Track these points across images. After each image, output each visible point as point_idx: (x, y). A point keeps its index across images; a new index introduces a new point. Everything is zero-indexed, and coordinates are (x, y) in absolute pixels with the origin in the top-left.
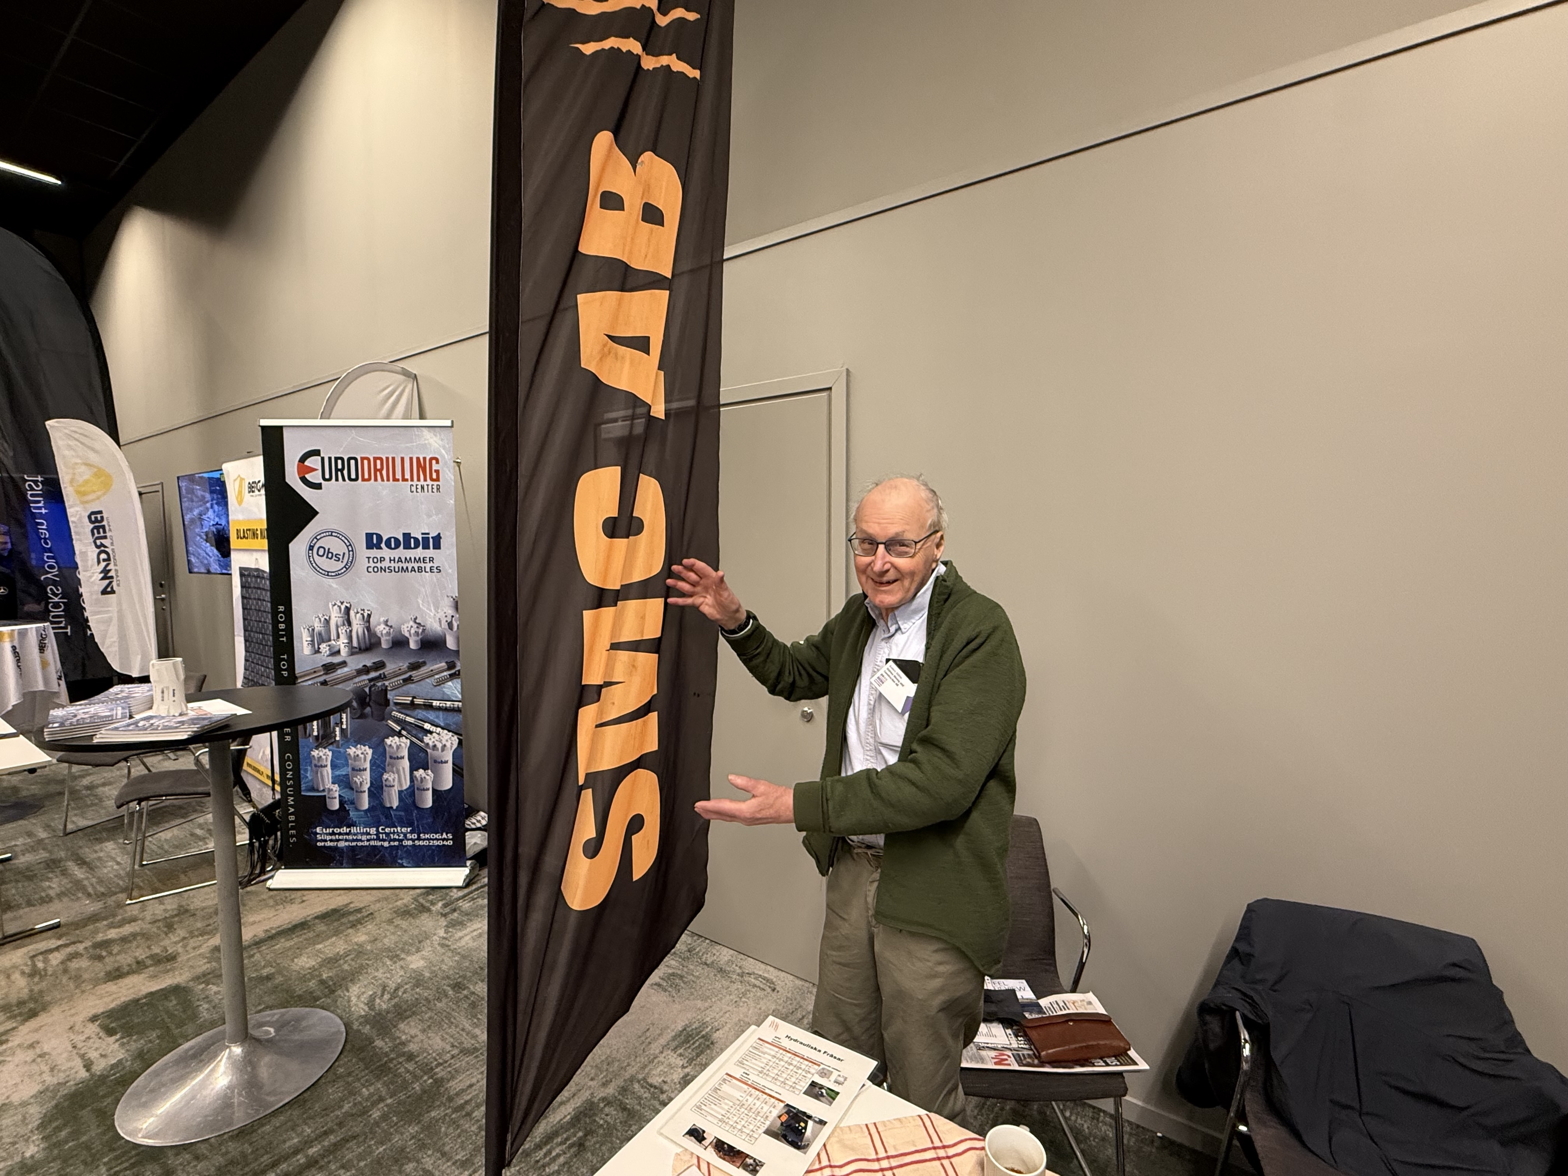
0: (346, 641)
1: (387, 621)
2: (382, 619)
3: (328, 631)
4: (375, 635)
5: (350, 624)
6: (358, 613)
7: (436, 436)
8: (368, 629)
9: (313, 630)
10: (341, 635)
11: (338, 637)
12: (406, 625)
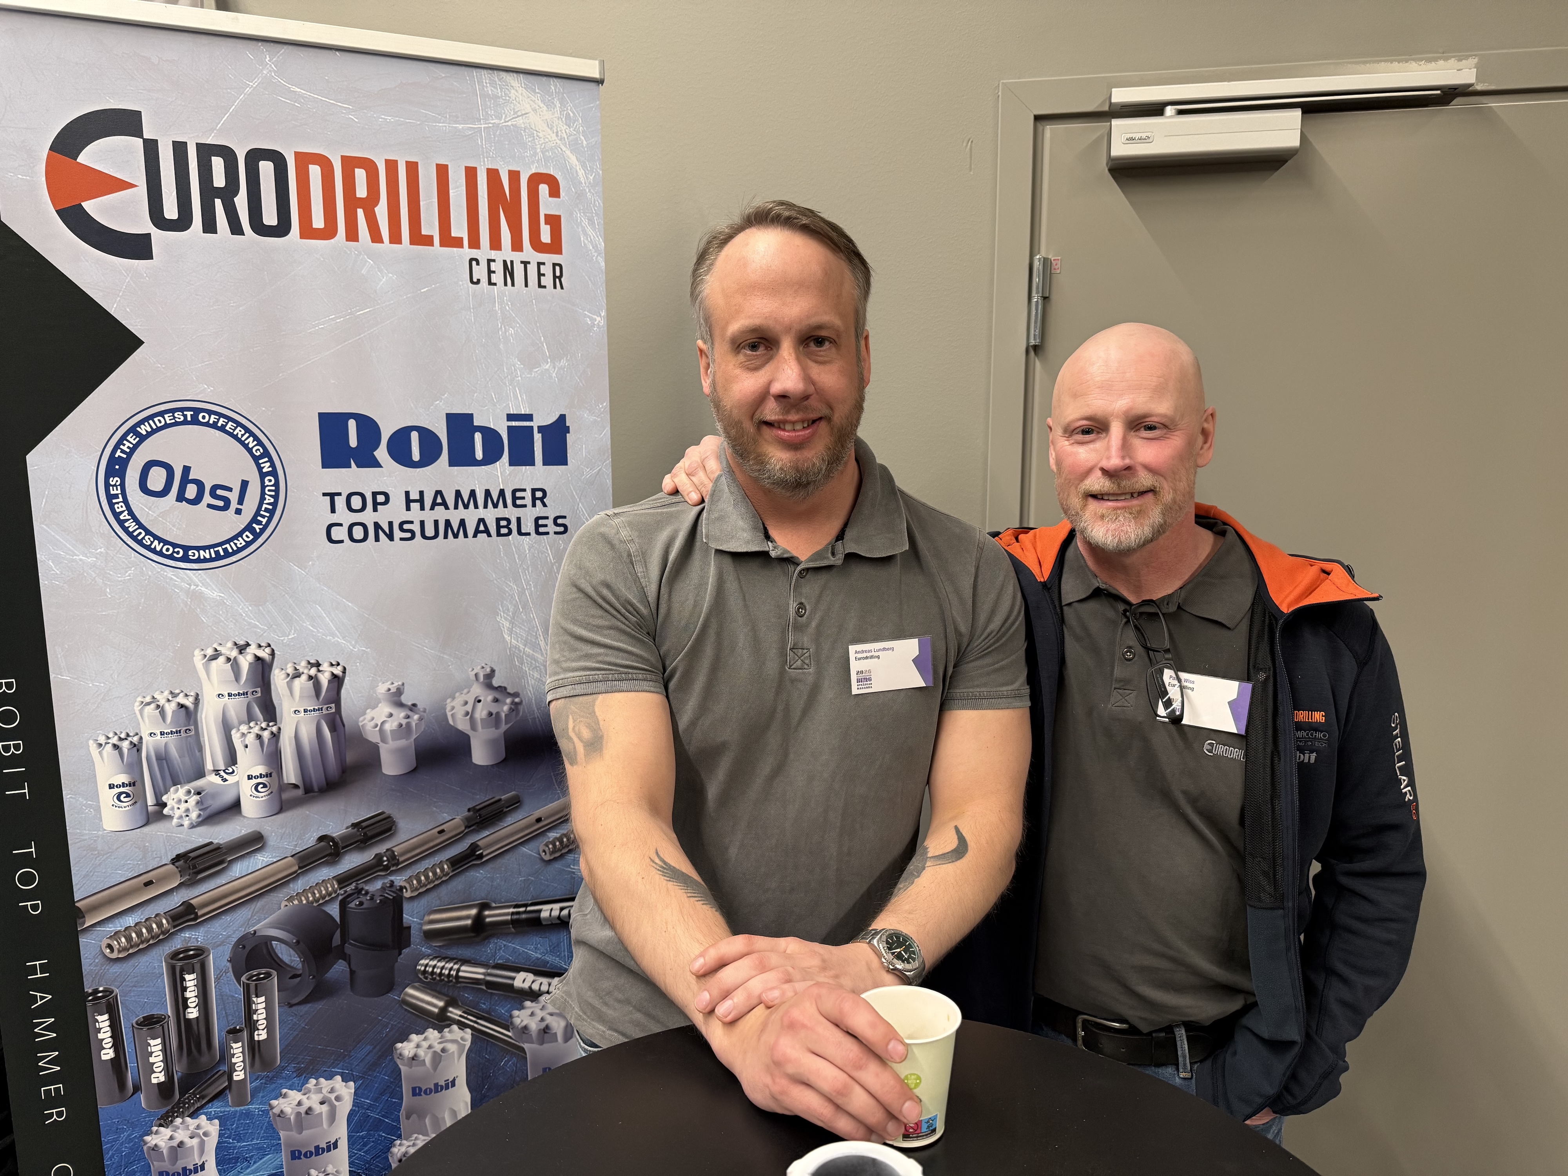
0: (260, 769)
1: (399, 692)
2: (382, 688)
3: (195, 746)
4: (358, 737)
5: (270, 712)
6: (297, 675)
7: (550, 105)
8: (335, 722)
9: (137, 747)
10: (241, 755)
11: (232, 759)
12: (459, 699)
